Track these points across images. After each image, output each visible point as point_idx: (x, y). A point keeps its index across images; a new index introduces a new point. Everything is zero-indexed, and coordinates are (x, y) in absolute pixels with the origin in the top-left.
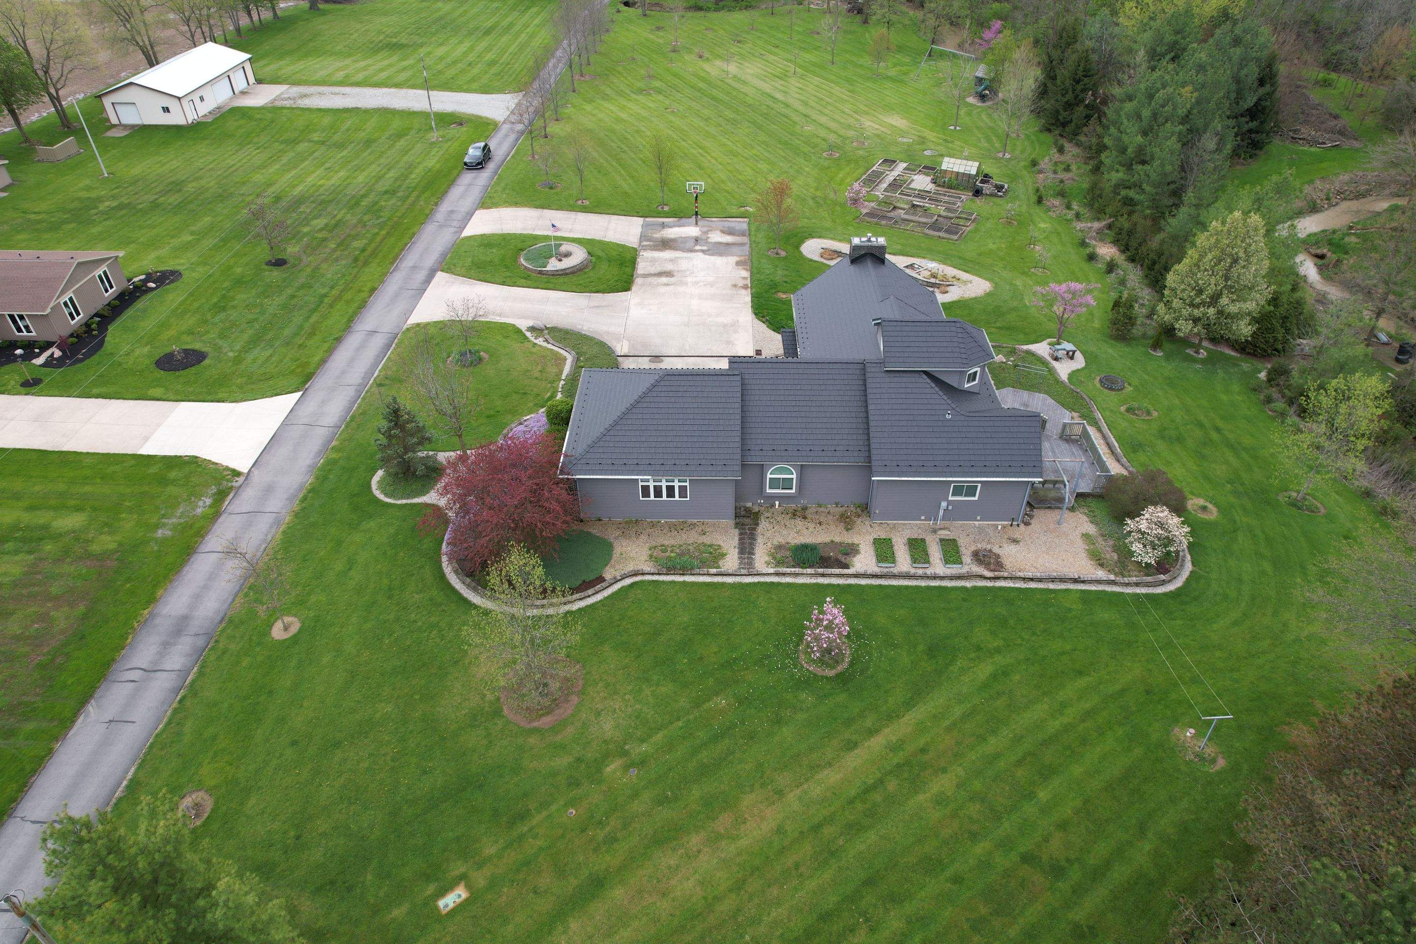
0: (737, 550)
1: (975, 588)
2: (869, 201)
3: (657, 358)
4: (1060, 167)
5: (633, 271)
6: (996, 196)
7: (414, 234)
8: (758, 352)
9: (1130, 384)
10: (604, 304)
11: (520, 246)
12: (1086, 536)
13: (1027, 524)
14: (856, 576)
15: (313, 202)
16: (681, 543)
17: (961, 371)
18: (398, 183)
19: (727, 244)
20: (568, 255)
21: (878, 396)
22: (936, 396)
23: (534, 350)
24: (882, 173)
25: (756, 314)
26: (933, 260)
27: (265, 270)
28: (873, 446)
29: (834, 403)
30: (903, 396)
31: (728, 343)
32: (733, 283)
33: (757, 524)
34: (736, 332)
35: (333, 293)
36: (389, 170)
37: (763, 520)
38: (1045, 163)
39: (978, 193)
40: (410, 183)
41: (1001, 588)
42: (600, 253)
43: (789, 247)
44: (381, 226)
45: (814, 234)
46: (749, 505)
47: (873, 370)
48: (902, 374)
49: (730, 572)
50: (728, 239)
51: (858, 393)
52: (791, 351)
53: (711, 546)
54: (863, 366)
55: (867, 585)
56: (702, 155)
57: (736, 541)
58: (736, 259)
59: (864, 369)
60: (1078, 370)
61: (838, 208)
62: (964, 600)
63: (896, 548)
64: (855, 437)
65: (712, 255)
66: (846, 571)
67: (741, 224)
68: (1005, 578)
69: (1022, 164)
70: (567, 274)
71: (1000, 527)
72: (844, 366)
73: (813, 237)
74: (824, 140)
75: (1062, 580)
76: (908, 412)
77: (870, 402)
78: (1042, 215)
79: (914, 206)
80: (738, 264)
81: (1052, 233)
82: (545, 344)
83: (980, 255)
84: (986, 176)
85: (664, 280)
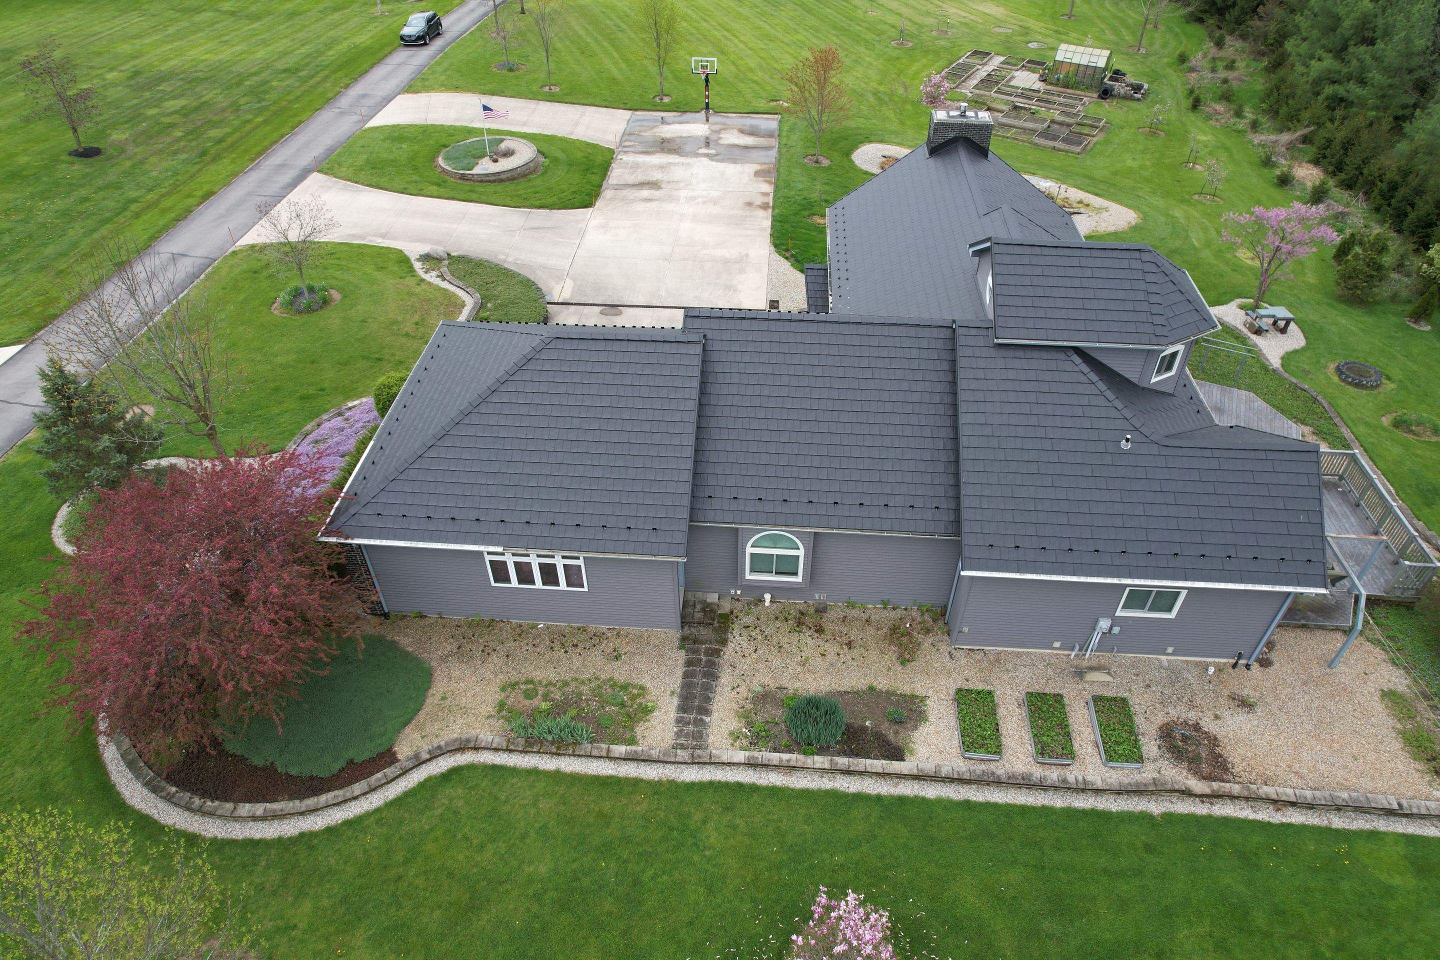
0: (676, 701)
1: (1169, 817)
2: (953, 101)
3: (614, 308)
4: (1220, 65)
5: (603, 180)
6: (1131, 98)
7: (300, 122)
8: (774, 304)
9: (1389, 378)
10: (549, 224)
11: (444, 141)
12: (1389, 696)
13: (1265, 663)
14: (918, 777)
15: (182, 79)
16: (567, 677)
17: (1149, 351)
18: (307, 60)
19: (746, 147)
20: (508, 154)
21: (980, 396)
22: (1101, 401)
23: (418, 290)
24: (972, 67)
25: (776, 246)
26: (1046, 177)
27: (63, 162)
28: (965, 502)
29: (888, 407)
30: (1032, 398)
31: (728, 288)
32: (748, 200)
33: (724, 642)
34: (742, 271)
35: (149, 197)
36: (303, 45)
37: (736, 633)
38: (1197, 59)
39: (1106, 94)
40: (322, 61)
41: (1226, 821)
42: (559, 155)
43: (835, 154)
44: (260, 111)
45: (872, 138)
46: (713, 598)
47: (971, 341)
48: (1029, 354)
49: (654, 754)
50: (749, 141)
51: (939, 388)
52: (820, 302)
53: (625, 687)
54: (951, 330)
55: (939, 801)
56: (726, 38)
57: (676, 681)
58: (757, 167)
59: (953, 339)
60: (1296, 352)
61: (909, 107)
62: (1148, 848)
63: (1001, 711)
64: (927, 479)
65: (722, 161)
66: (896, 766)
67: (770, 123)
68: (1233, 797)
69: (1165, 60)
70: (501, 181)
71: (1211, 670)
72: (913, 332)
73: (871, 142)
74: (893, 27)
75: (1361, 809)
76: (1041, 433)
77: (962, 408)
78: (1200, 124)
79: (1016, 108)
80: (757, 174)
81: (1219, 148)
82: (438, 282)
83: (1115, 173)
84: (1117, 72)
85: (646, 193)
